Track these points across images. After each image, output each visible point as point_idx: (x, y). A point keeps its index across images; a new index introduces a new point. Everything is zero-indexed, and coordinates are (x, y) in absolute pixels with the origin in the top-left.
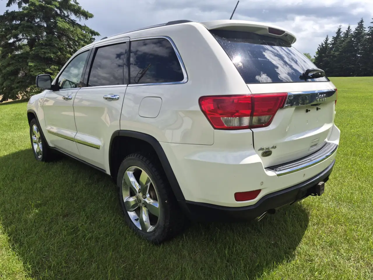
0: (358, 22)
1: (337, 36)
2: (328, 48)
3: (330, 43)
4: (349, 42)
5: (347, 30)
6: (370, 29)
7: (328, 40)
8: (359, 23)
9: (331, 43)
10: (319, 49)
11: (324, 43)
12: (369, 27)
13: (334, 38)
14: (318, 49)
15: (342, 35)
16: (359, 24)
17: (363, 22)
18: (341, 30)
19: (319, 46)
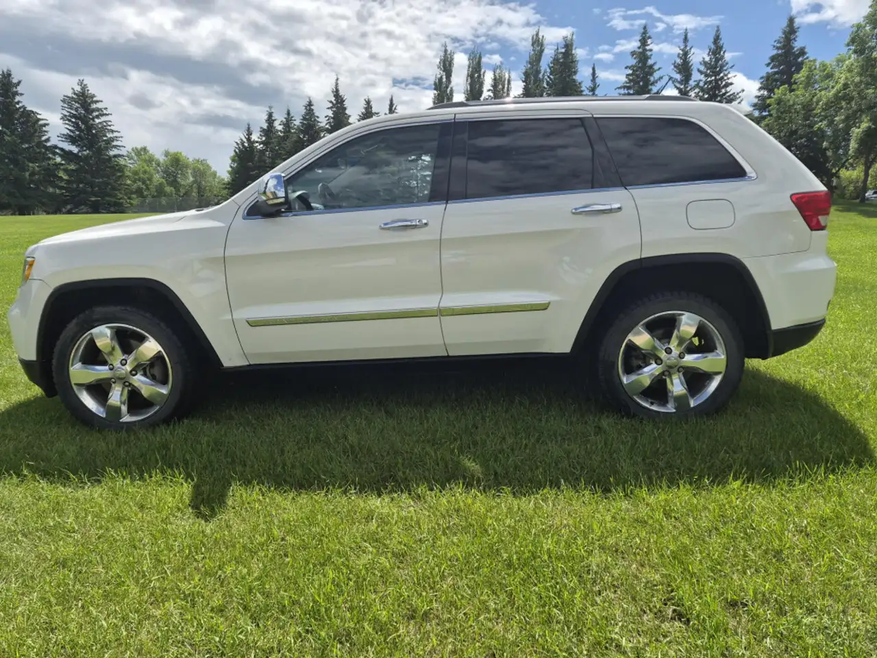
0: (304, 104)
1: (268, 127)
2: (257, 151)
3: (257, 139)
4: (296, 142)
5: (286, 116)
6: (328, 119)
7: (251, 134)
8: (306, 107)
9: (260, 140)
10: (237, 151)
11: (245, 140)
12: (326, 117)
13: (263, 130)
14: (235, 151)
15: (278, 126)
16: (306, 109)
17: (312, 105)
18: (274, 115)
19: (235, 144)
